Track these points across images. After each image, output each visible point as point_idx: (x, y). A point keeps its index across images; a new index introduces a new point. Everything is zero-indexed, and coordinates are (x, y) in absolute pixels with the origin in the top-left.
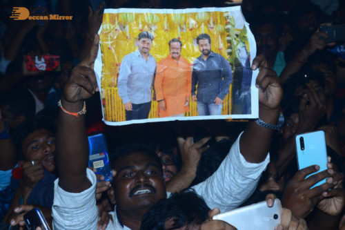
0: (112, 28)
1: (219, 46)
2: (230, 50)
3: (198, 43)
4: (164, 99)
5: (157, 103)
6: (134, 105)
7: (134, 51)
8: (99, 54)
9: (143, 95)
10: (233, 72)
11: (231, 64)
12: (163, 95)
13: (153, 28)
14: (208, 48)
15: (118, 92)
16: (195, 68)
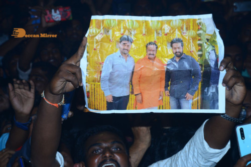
0: (97, 32)
1: (191, 49)
2: (200, 53)
3: (172, 46)
4: (141, 93)
5: (135, 97)
6: (114, 98)
7: (115, 52)
8: (85, 54)
9: (122, 89)
10: (202, 72)
11: (201, 65)
12: (140, 90)
13: (133, 33)
14: (181, 50)
15: (101, 86)
16: (168, 67)
